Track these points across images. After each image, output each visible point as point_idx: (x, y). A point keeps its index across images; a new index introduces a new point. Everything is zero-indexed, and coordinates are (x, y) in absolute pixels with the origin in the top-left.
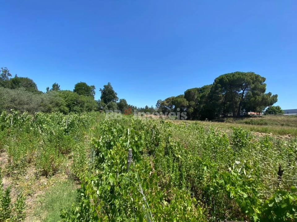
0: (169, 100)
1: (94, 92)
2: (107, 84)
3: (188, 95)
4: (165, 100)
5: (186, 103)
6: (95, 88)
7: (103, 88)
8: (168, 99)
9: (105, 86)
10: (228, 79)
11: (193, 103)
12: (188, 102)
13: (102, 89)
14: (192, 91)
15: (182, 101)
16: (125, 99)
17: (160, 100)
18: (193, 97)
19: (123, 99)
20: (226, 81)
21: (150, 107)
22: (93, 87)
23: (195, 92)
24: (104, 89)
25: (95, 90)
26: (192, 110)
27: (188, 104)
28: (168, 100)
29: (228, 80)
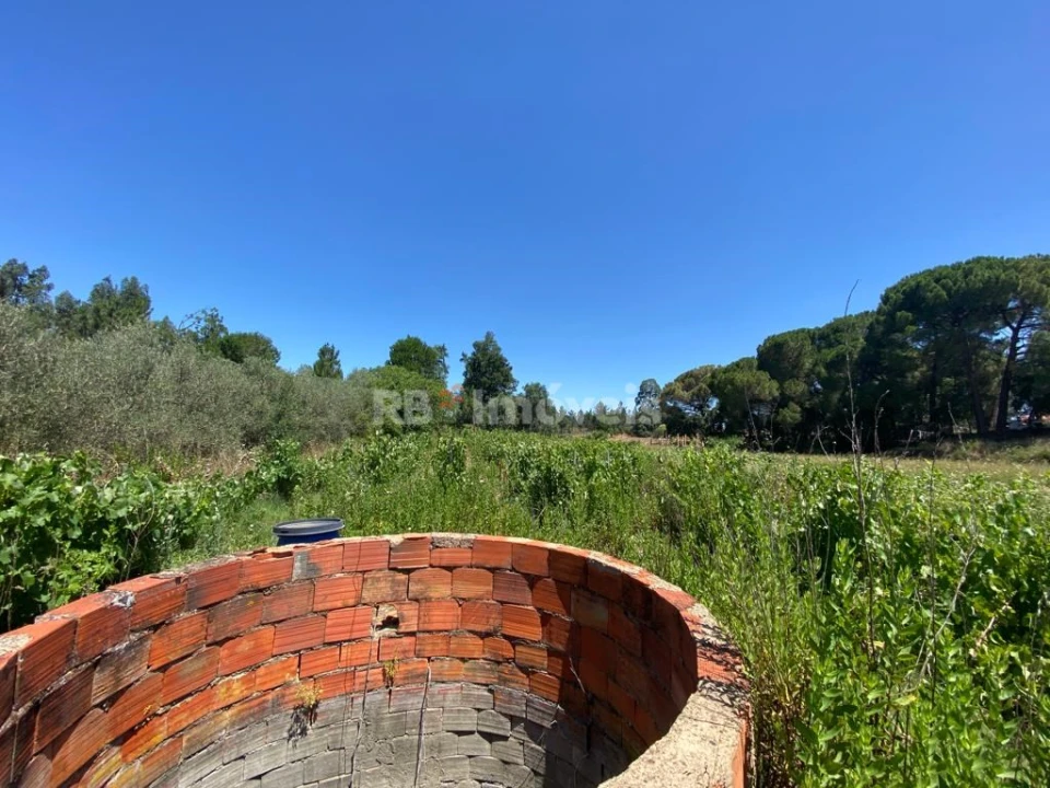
0: (692, 380)
1: (444, 365)
2: (481, 339)
3: (774, 357)
4: (676, 380)
5: (769, 387)
6: (446, 355)
7: (470, 351)
8: (689, 375)
9: (476, 345)
10: (944, 287)
11: (798, 387)
12: (775, 384)
13: (469, 355)
14: (792, 344)
15: (752, 380)
16: (542, 384)
17: (650, 380)
18: (797, 365)
19: (535, 382)
20: (938, 297)
21: (612, 405)
22: (442, 349)
23: (803, 346)
24: (474, 354)
25: (447, 361)
26: (798, 416)
27: (777, 394)
28: (688, 380)
29: (944, 293)
